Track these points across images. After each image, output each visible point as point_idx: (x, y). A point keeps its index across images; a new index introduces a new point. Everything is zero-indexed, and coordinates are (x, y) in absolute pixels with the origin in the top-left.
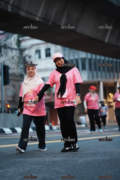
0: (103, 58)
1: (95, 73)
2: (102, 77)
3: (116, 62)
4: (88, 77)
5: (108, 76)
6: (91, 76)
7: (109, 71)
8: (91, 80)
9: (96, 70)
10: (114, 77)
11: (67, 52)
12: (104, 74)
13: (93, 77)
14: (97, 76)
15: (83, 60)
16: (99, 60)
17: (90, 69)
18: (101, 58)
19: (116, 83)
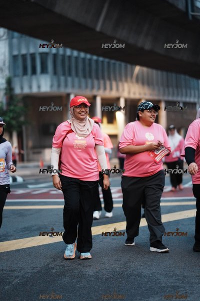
0: (75, 53)
1: (62, 78)
2: (73, 86)
3: (97, 61)
4: (52, 86)
5: (83, 85)
6: (56, 84)
7: (85, 77)
8: (55, 91)
9: (64, 74)
10: (93, 88)
11: (15, 41)
12: (76, 80)
13: (59, 86)
14: (66, 86)
15: (44, 56)
16: (70, 57)
17: (55, 73)
18: (72, 53)
19: (95, 97)
